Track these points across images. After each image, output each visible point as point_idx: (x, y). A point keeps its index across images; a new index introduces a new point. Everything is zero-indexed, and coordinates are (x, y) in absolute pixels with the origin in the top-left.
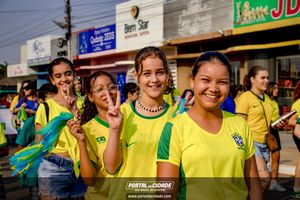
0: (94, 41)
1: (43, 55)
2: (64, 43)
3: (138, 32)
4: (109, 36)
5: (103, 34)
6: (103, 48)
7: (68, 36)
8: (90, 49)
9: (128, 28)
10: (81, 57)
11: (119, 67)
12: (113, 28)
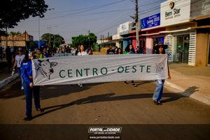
0: (149, 22)
1: (125, 30)
2: (134, 24)
3: (173, 15)
4: (156, 19)
5: (153, 19)
6: (153, 25)
7: (137, 21)
8: (147, 27)
9: (167, 14)
10: (142, 30)
11: (161, 34)
12: (159, 15)
